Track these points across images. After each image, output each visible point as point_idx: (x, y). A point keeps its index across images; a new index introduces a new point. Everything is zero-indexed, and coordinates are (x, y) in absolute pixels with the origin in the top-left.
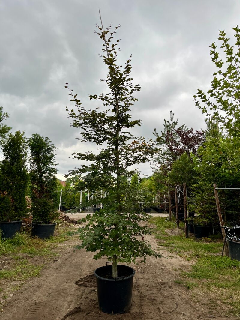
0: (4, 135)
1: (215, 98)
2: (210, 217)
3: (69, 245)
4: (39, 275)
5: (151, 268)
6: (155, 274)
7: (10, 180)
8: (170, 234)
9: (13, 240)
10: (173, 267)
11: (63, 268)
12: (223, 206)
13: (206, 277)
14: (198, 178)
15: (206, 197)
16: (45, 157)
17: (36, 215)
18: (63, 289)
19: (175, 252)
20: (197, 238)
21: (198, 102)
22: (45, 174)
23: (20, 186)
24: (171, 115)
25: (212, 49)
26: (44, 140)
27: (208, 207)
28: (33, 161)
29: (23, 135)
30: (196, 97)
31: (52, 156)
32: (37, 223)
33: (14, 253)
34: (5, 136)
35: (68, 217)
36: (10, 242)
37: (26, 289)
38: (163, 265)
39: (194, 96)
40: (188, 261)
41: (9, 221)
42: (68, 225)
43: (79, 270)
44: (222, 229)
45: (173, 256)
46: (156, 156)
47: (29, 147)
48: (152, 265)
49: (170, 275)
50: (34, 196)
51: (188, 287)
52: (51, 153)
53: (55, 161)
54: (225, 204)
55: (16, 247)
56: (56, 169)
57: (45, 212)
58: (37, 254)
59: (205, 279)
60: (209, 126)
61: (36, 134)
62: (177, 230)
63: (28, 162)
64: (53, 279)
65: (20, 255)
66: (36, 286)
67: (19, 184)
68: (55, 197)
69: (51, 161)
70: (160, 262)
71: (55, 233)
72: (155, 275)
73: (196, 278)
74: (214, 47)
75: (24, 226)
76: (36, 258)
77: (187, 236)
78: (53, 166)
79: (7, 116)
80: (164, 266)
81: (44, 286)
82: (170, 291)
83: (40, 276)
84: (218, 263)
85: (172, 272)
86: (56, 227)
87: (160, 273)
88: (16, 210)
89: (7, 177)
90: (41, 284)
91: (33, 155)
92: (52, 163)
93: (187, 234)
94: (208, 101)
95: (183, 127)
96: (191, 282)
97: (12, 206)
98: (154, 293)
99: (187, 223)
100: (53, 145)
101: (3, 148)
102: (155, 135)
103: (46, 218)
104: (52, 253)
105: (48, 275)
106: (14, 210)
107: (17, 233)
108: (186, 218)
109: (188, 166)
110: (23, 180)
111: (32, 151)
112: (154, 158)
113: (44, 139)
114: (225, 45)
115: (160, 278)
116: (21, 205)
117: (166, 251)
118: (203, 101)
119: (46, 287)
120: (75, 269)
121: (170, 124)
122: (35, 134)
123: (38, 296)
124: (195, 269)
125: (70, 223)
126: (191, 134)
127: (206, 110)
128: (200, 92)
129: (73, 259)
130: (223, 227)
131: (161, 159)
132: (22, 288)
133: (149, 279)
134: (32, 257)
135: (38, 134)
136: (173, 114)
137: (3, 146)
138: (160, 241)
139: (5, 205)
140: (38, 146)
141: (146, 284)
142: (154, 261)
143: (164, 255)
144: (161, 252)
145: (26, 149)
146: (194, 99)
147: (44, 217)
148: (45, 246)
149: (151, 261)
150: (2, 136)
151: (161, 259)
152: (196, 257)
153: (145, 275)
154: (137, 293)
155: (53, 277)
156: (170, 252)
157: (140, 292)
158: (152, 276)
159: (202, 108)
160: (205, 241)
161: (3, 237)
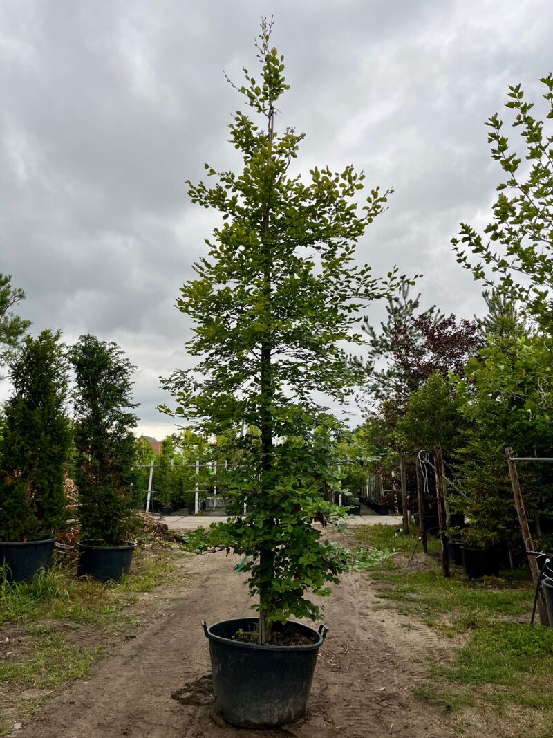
0: (15, 340)
1: (502, 243)
2: (501, 526)
3: (165, 596)
4: (88, 675)
5: (358, 657)
6: (368, 671)
7: (27, 443)
8: (405, 567)
9: (32, 587)
10: (413, 654)
11: (147, 657)
12: (533, 501)
13: (492, 679)
14: (469, 432)
15: (489, 477)
16: (109, 388)
17: (87, 526)
18: (142, 712)
19: (418, 614)
20: (471, 577)
21: (462, 253)
22: (108, 428)
23: (50, 458)
24: (403, 286)
25: (493, 130)
26: (107, 349)
27: (496, 503)
28: (80, 398)
29: (57, 338)
30: (457, 242)
31: (126, 385)
32: (90, 543)
33: (33, 618)
34: (18, 340)
35: (166, 527)
36: (27, 590)
37: (55, 711)
38: (388, 649)
39: (453, 238)
40: (449, 639)
41: (25, 540)
42: (166, 547)
43: (183, 662)
44: (529, 557)
45: (413, 624)
47: (71, 365)
48: (360, 648)
49: (403, 676)
50: (83, 480)
51: (449, 707)
52: (123, 379)
53: (132, 398)
54: (537, 495)
55: (40, 602)
56: (133, 416)
57: (110, 518)
58: (87, 620)
59: (490, 685)
60: (492, 310)
61: (89, 335)
62: (422, 558)
63: (68, 400)
64: (121, 685)
65: (44, 624)
66: (78, 704)
67: (48, 452)
69: (124, 397)
70: (380, 640)
71: (133, 567)
72: (368, 673)
73: (468, 683)
74: (496, 124)
75: (63, 549)
76: (83, 632)
77: (447, 574)
78: (127, 410)
80: (389, 652)
81: (98, 702)
82: (403, 717)
83: (90, 677)
84: (523, 642)
85: (410, 666)
86: (138, 551)
87: (379, 670)
88: (40, 514)
89: (21, 438)
90: (91, 698)
91: (80, 385)
92: (126, 403)
93: (446, 568)
94: (486, 250)
95: (431, 311)
96: (455, 692)
97: (32, 506)
98: (363, 722)
99: (445, 540)
100: (127, 359)
101: (12, 371)
102: (366, 331)
103: (111, 531)
104: (122, 618)
105: (109, 675)
106: (36, 514)
107: (42, 570)
108: (444, 528)
109: (446, 404)
110: (58, 444)
111: (79, 375)
112: (365, 384)
113: (107, 346)
114: (522, 119)
115: (380, 682)
116: (51, 502)
117: (395, 610)
118: (475, 251)
119: (102, 706)
120: (175, 660)
121: (400, 304)
122: (87, 335)
123: (82, 729)
124: (467, 658)
125: (169, 541)
126: (450, 328)
127: (482, 272)
128: (466, 229)
129: (172, 632)
130: (532, 554)
131: (381, 389)
132: (46, 708)
133: (351, 685)
134: (74, 629)
135: (92, 335)
137: (11, 366)
138: (380, 586)
139: (14, 502)
140: (92, 364)
141: (345, 698)
142: (365, 637)
143: (390, 621)
144: (383, 614)
145: (65, 371)
146: (455, 247)
147: (108, 530)
148: (107, 599)
149: (358, 638)
150: (10, 342)
151: (383, 633)
152: (468, 628)
153: (342, 675)
154: (323, 721)
155: (121, 681)
156: (405, 614)
157: (329, 720)
158: (361, 677)
159: (472, 267)
160: (489, 586)
161: (9, 579)
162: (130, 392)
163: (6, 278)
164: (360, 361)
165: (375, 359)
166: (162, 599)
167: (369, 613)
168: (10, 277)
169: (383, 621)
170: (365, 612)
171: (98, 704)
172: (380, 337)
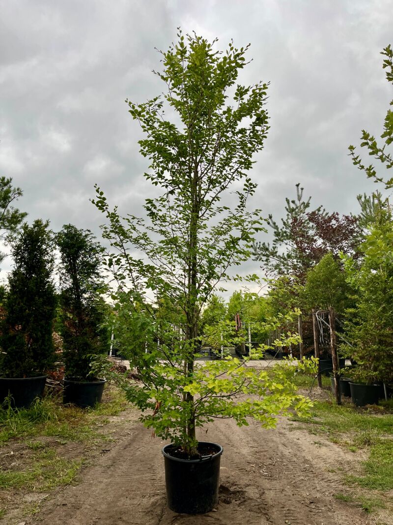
0: (15, 228)
2: (381, 367)
3: (129, 419)
4: (75, 481)
5: (284, 468)
6: (294, 479)
7: (25, 304)
9: (30, 412)
11: (121, 467)
14: (356, 297)
15: (372, 330)
16: (86, 264)
17: (70, 366)
18: (121, 513)
19: (323, 433)
20: (357, 406)
21: (358, 157)
22: (85, 293)
23: (42, 316)
24: (298, 191)
26: (84, 235)
28: (64, 271)
29: (46, 226)
30: (354, 149)
31: (97, 262)
32: (72, 379)
33: (32, 435)
34: (17, 228)
35: (125, 368)
36: (26, 414)
37: (51, 511)
38: (306, 461)
39: (351, 146)
40: (352, 453)
41: (24, 377)
43: (148, 471)
45: (322, 441)
46: (274, 261)
47: (57, 247)
48: (284, 460)
49: (323, 483)
50: (66, 332)
51: (366, 509)
52: (95, 257)
53: (102, 271)
55: (36, 423)
58: (72, 438)
60: (364, 209)
61: (70, 225)
62: (318, 391)
63: (56, 272)
64: (102, 489)
65: (41, 440)
66: (69, 505)
67: (41, 311)
68: (104, 334)
69: (96, 271)
70: (298, 453)
71: (104, 397)
72: (294, 481)
73: (376, 489)
75: (52, 384)
76: (70, 447)
77: (339, 403)
78: (98, 281)
79: (20, 194)
80: (308, 464)
81: (85, 505)
83: (77, 483)
85: (326, 475)
86: (106, 385)
87: (303, 478)
88: (35, 358)
89: (20, 300)
90: (80, 501)
91: (64, 261)
92: (98, 275)
93: (339, 399)
94: (382, 151)
95: (319, 210)
96: (368, 497)
97: (29, 351)
98: (298, 522)
99: (338, 377)
100: (99, 243)
101: (13, 250)
102: (271, 226)
104: (99, 435)
105: (92, 481)
106: (32, 357)
107: (37, 399)
108: (337, 369)
109: (336, 276)
110: (48, 305)
111: (63, 255)
112: (269, 264)
113: (84, 232)
116: (43, 349)
117: (305, 431)
118: (371, 154)
119: (88, 507)
120: (142, 469)
121: (296, 205)
122: (68, 224)
124: (370, 468)
125: (129, 378)
126: (334, 222)
127: (374, 171)
128: (366, 136)
129: (138, 447)
131: (282, 267)
132: (44, 510)
133: (283, 490)
134: (63, 444)
135: (72, 224)
136: (302, 189)
137: (13, 246)
139: (16, 348)
140: (73, 245)
141: (280, 501)
142: (286, 452)
143: (304, 440)
144: (297, 434)
145: (52, 250)
146: (351, 152)
147: (85, 370)
148: (86, 420)
149: (282, 453)
150: (12, 229)
151: (300, 449)
152: (365, 444)
153: (274, 482)
154: (265, 521)
155: (102, 486)
156: (314, 434)
157: (270, 520)
158: (289, 484)
159: (365, 168)
160: (372, 412)
161: (13, 406)
162: (100, 267)
163: (8, 180)
164: (267, 246)
165: (278, 245)
166: (127, 421)
167: (286, 433)
168: (11, 179)
169: (299, 439)
170: (283, 432)
171: (86, 506)
172: (281, 230)
